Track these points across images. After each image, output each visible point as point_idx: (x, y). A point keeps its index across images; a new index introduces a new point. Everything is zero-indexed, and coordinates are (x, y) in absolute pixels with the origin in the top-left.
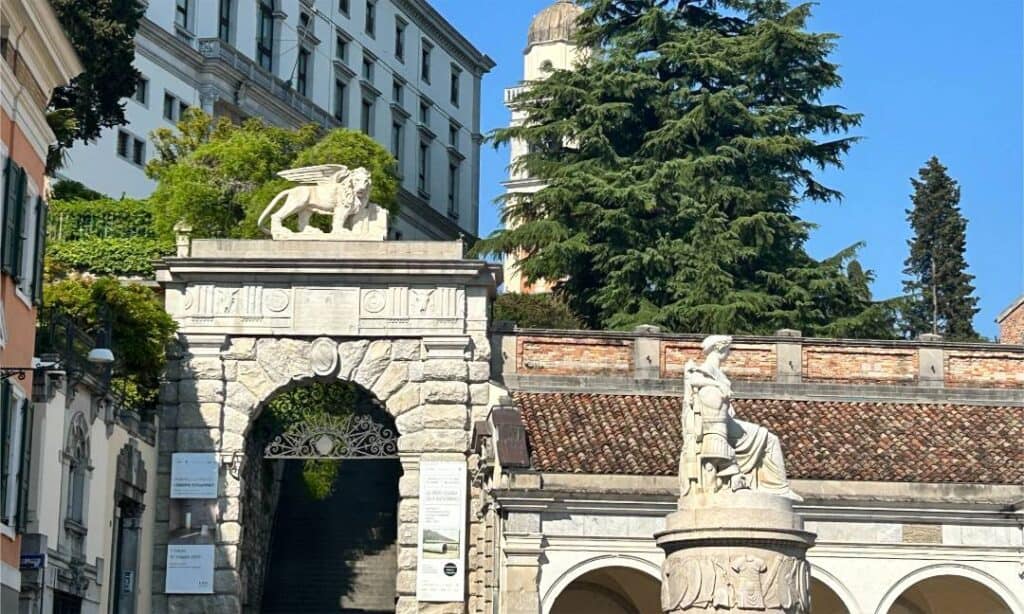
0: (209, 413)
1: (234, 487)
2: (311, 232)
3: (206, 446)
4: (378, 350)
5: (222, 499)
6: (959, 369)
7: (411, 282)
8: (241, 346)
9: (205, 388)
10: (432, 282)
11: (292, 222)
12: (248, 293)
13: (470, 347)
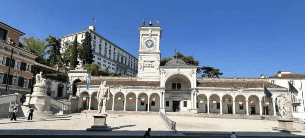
0: (70, 82)
1: (72, 86)
2: (78, 69)
3: (69, 84)
4: (81, 77)
5: (70, 87)
6: (123, 78)
7: (83, 73)
8: (72, 77)
9: (70, 80)
10: (85, 73)
11: (77, 69)
12: (73, 73)
13: (87, 77)
